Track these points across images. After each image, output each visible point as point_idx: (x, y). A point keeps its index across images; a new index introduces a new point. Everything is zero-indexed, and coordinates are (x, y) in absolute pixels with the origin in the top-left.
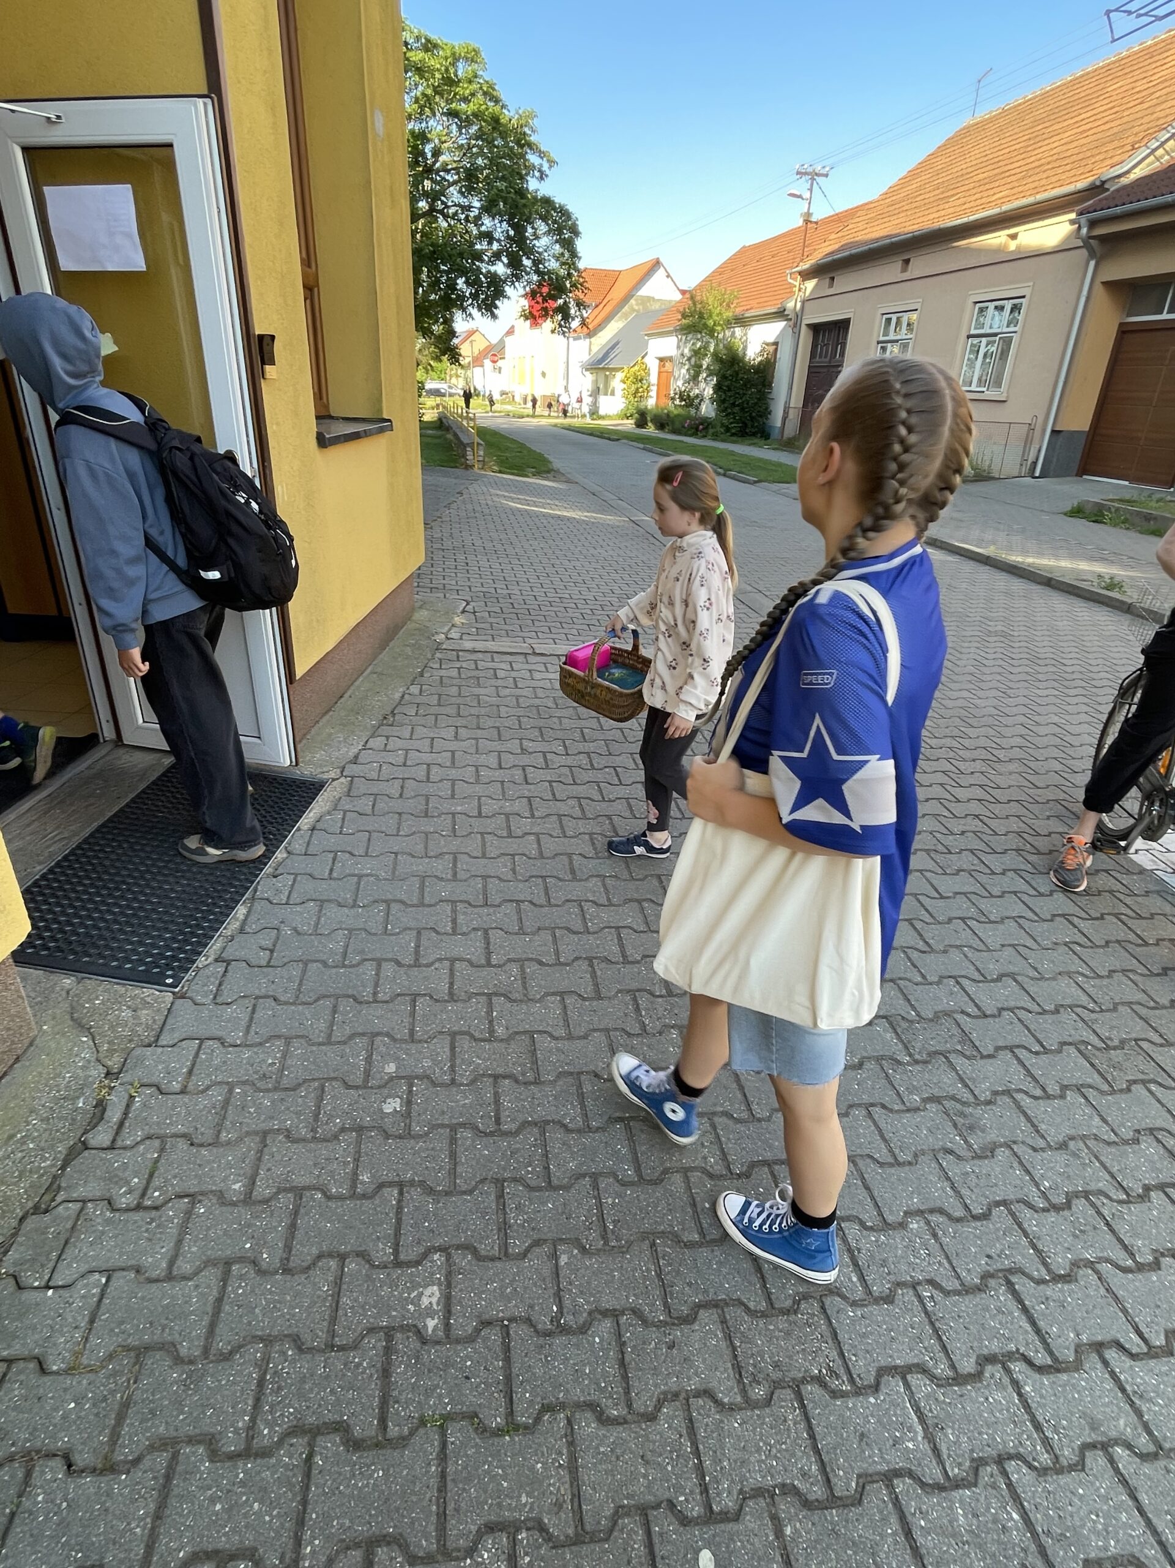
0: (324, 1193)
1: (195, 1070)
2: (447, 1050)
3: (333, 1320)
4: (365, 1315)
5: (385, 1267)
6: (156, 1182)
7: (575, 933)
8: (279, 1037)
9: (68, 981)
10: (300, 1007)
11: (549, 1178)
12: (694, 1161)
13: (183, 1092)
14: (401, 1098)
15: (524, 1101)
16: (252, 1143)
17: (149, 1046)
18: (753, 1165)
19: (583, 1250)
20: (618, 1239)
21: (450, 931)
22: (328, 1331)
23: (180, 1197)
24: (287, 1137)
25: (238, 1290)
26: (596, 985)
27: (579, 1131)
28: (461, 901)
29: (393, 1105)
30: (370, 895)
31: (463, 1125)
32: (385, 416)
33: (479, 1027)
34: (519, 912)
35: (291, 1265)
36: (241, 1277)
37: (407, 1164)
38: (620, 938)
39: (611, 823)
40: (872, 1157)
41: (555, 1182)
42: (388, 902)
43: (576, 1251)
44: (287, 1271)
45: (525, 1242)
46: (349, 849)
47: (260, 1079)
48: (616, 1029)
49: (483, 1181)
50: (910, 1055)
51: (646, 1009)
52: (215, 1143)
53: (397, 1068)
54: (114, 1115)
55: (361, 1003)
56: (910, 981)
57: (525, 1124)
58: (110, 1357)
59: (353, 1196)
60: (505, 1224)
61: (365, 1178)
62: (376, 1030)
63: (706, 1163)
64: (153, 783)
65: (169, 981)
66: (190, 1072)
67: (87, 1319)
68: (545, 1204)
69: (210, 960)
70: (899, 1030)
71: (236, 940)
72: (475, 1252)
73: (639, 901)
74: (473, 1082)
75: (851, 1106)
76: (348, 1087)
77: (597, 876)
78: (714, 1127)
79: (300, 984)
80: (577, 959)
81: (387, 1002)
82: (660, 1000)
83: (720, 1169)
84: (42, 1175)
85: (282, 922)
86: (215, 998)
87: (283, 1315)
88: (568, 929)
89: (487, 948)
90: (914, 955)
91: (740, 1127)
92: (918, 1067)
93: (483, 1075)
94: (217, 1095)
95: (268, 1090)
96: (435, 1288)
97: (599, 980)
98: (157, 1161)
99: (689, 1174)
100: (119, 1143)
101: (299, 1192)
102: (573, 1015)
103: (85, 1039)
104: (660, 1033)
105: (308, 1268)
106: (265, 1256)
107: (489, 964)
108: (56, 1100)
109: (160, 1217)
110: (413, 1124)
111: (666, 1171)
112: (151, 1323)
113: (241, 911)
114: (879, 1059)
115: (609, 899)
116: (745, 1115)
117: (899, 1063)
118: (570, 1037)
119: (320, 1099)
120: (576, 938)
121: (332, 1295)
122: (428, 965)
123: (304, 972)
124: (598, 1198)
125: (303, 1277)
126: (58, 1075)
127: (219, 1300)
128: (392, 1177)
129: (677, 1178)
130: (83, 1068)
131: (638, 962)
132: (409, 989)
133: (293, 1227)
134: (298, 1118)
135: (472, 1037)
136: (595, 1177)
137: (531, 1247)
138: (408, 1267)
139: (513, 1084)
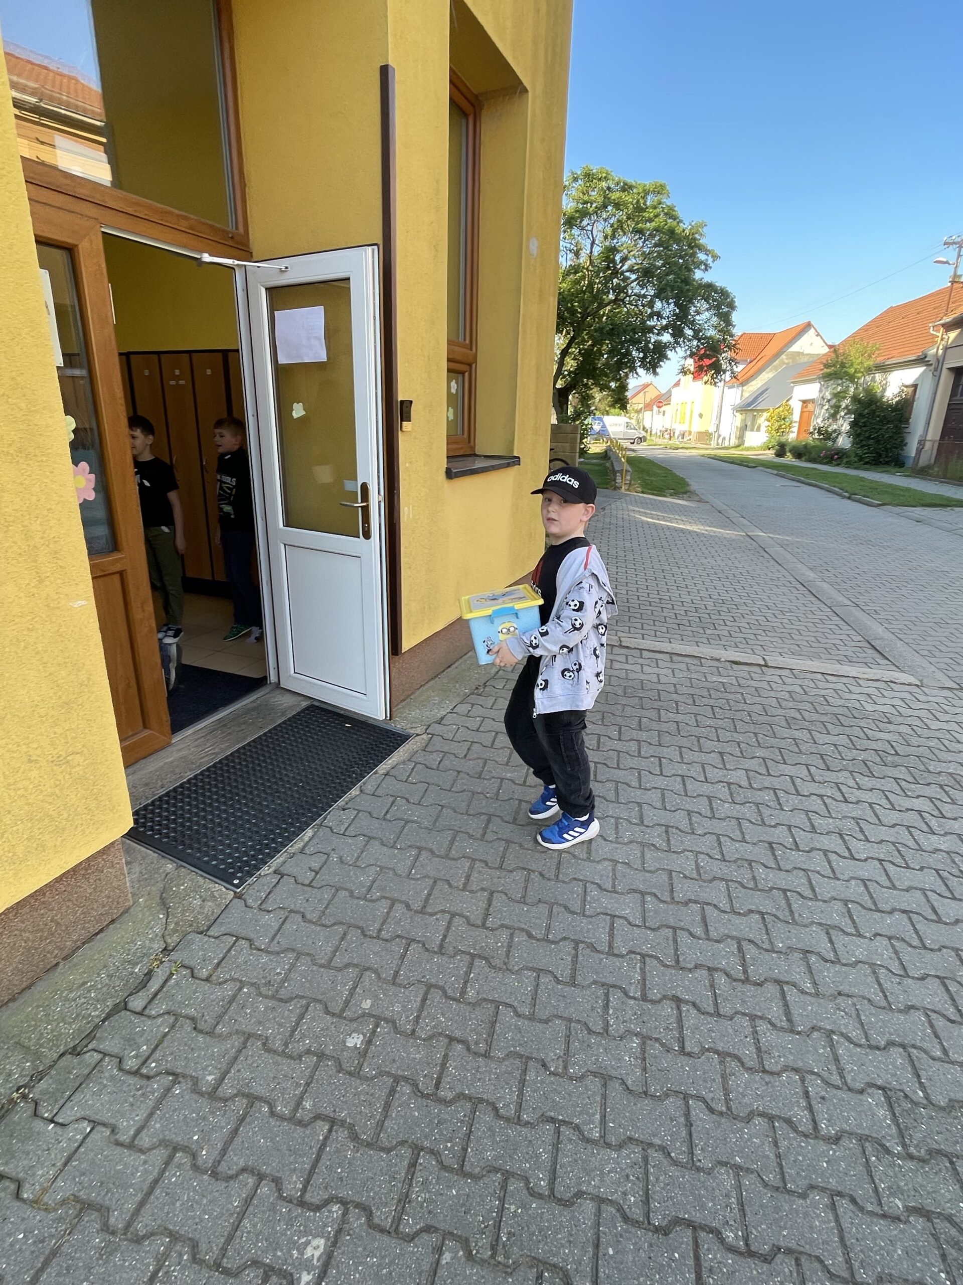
0: (271, 1108)
1: (223, 964)
2: (419, 999)
3: (230, 1238)
4: (256, 1245)
5: (290, 1201)
6: (158, 1054)
7: (573, 913)
8: (293, 950)
9: (170, 866)
10: (319, 928)
11: (464, 1161)
12: (613, 1194)
13: (207, 980)
14: (365, 1036)
15: (468, 1070)
16: (237, 1041)
17: (201, 933)
18: (677, 1221)
19: (469, 1255)
20: (507, 1257)
21: (461, 887)
22: (222, 1249)
23: (168, 1073)
24: (264, 1044)
25: (173, 1177)
26: (574, 970)
27: (508, 1120)
28: (480, 861)
29: (355, 1041)
30: (409, 840)
31: (406, 1079)
32: (516, 454)
33: (453, 984)
34: (527, 881)
35: (220, 1169)
36: (179, 1166)
37: (346, 1102)
38: (612, 928)
39: (641, 811)
40: (821, 1262)
41: (467, 1168)
42: (420, 849)
43: (461, 1253)
44: (215, 1175)
45: (417, 1223)
46: (407, 796)
47: (265, 984)
48: (579, 1021)
49: (403, 1143)
50: (904, 1145)
51: (616, 1009)
52: (211, 1033)
53: (372, 1005)
54: (154, 986)
55: (365, 936)
56: (925, 1052)
57: (461, 1096)
58: (63, 1202)
59: (291, 1119)
60: (407, 1196)
61: (307, 1104)
62: (367, 965)
63: (625, 1200)
64: (289, 719)
65: (236, 882)
66: (219, 964)
67: (63, 1159)
68: (449, 1188)
69: (271, 870)
70: (897, 1111)
71: (295, 858)
72: (370, 1216)
73: (643, 894)
74: (431, 1038)
75: (812, 1187)
76: (327, 1012)
77: (611, 860)
78: (646, 1159)
79: (326, 908)
80: (565, 939)
81: (387, 940)
82: (632, 1002)
83: (637, 1213)
84: (89, 1023)
85: (333, 850)
86: (261, 904)
87: (193, 1218)
88: (566, 908)
89: (487, 909)
90: (940, 1023)
91: (673, 1171)
92: (911, 1165)
93: (440, 1034)
94: (229, 990)
95: (266, 997)
96: (322, 1241)
97: (578, 965)
98: (166, 1035)
99: (603, 1206)
100: (147, 1012)
101: (253, 1099)
102: (543, 996)
103: (161, 916)
104: (622, 1038)
105: (231, 1177)
106: (204, 1153)
107: (483, 925)
108: (124, 961)
109: (147, 1086)
110: (365, 1064)
111: (580, 1194)
112: (102, 1183)
113: (309, 833)
114: (862, 1139)
115: (614, 886)
116: (683, 1158)
117: (888, 1151)
118: (532, 1018)
119: (302, 1016)
120: (570, 917)
121: (238, 1214)
122: (432, 915)
123: (334, 896)
124: (502, 1200)
125: (224, 1185)
126: (132, 942)
127: (156, 1181)
128: (328, 1111)
129: (589, 1206)
130: (152, 940)
131: (622, 956)
132: (409, 933)
133: (235, 1131)
134: (278, 1029)
135: (445, 992)
136: (508, 1175)
137: (422, 1230)
138: (309, 1209)
139: (465, 1051)
